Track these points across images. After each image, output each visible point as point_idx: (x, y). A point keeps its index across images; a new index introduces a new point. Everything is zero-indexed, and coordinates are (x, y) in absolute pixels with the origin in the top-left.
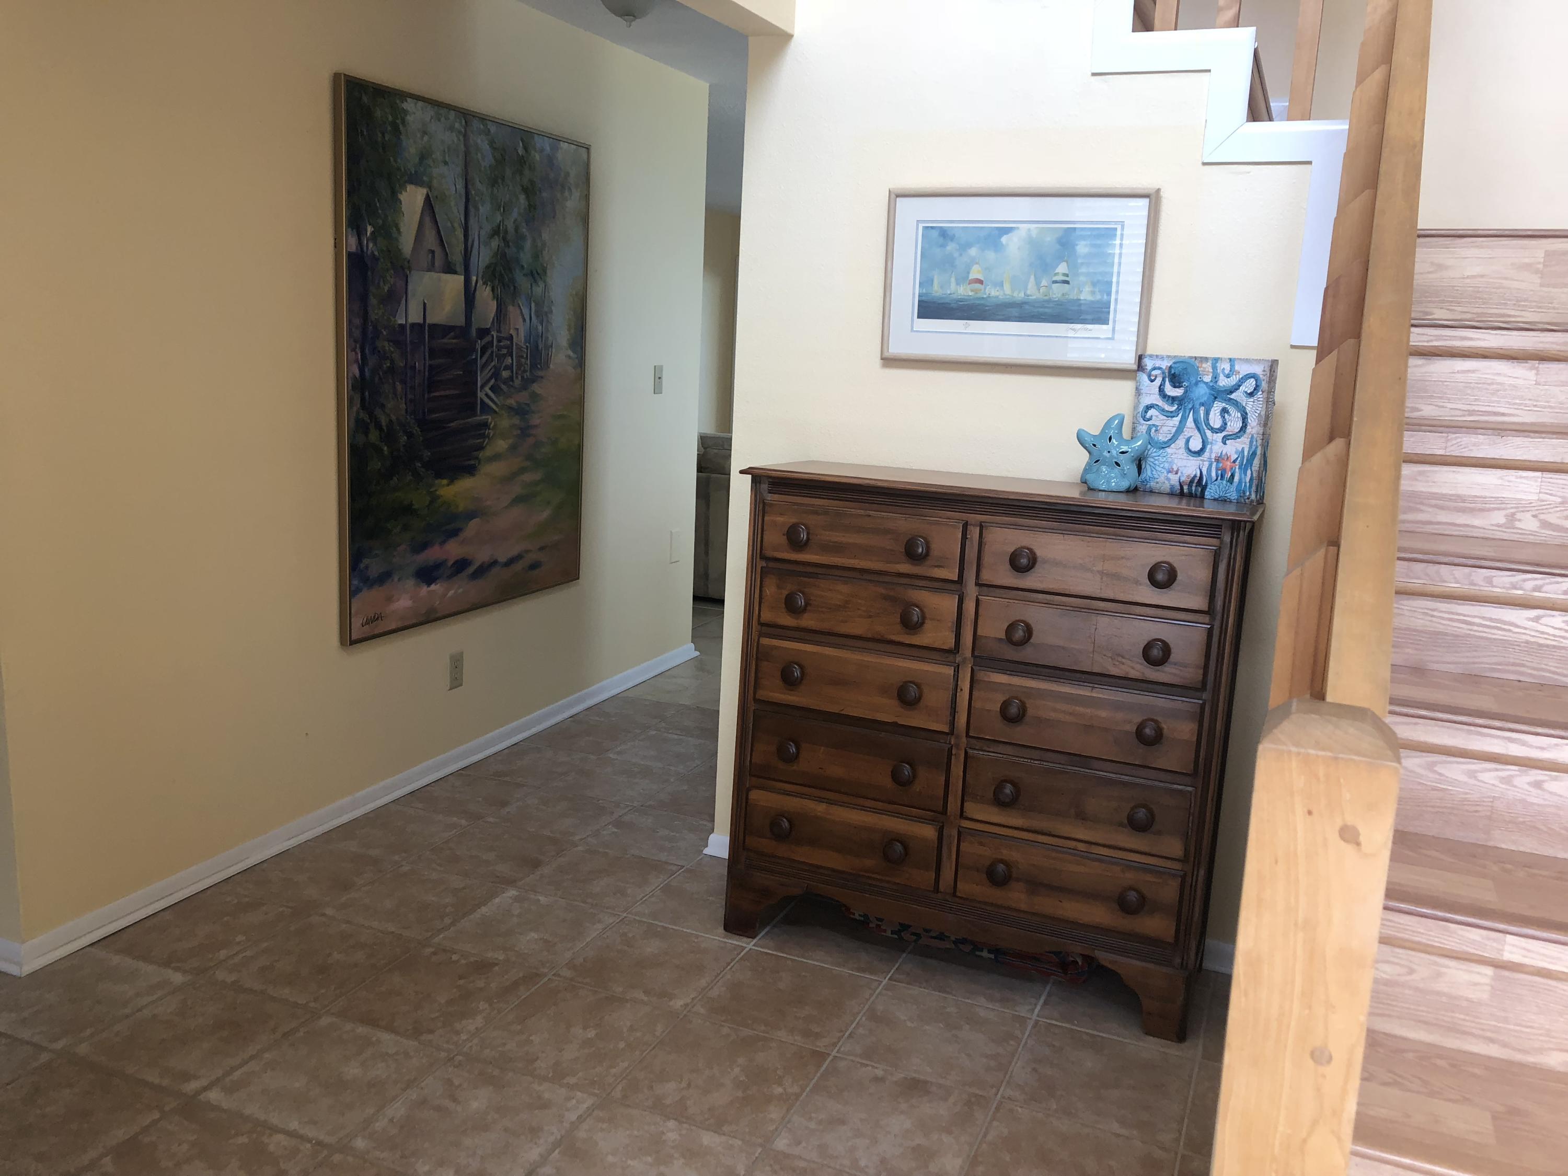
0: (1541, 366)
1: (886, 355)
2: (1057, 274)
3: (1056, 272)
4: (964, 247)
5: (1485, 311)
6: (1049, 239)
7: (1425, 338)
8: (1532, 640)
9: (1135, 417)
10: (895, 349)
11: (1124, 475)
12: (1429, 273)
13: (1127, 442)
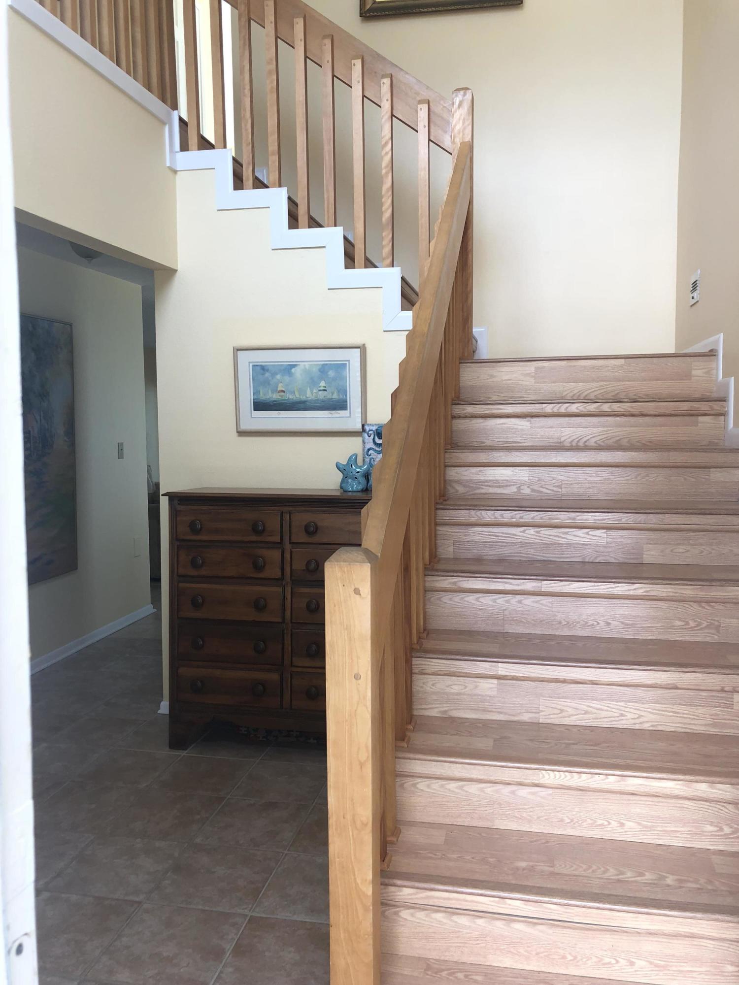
0: (532, 420)
1: (239, 430)
2: (320, 387)
3: (320, 385)
4: (274, 374)
5: (513, 395)
6: (315, 369)
7: (483, 410)
8: (523, 541)
9: (363, 454)
10: (244, 427)
11: (359, 483)
12: (487, 379)
13: (360, 467)
